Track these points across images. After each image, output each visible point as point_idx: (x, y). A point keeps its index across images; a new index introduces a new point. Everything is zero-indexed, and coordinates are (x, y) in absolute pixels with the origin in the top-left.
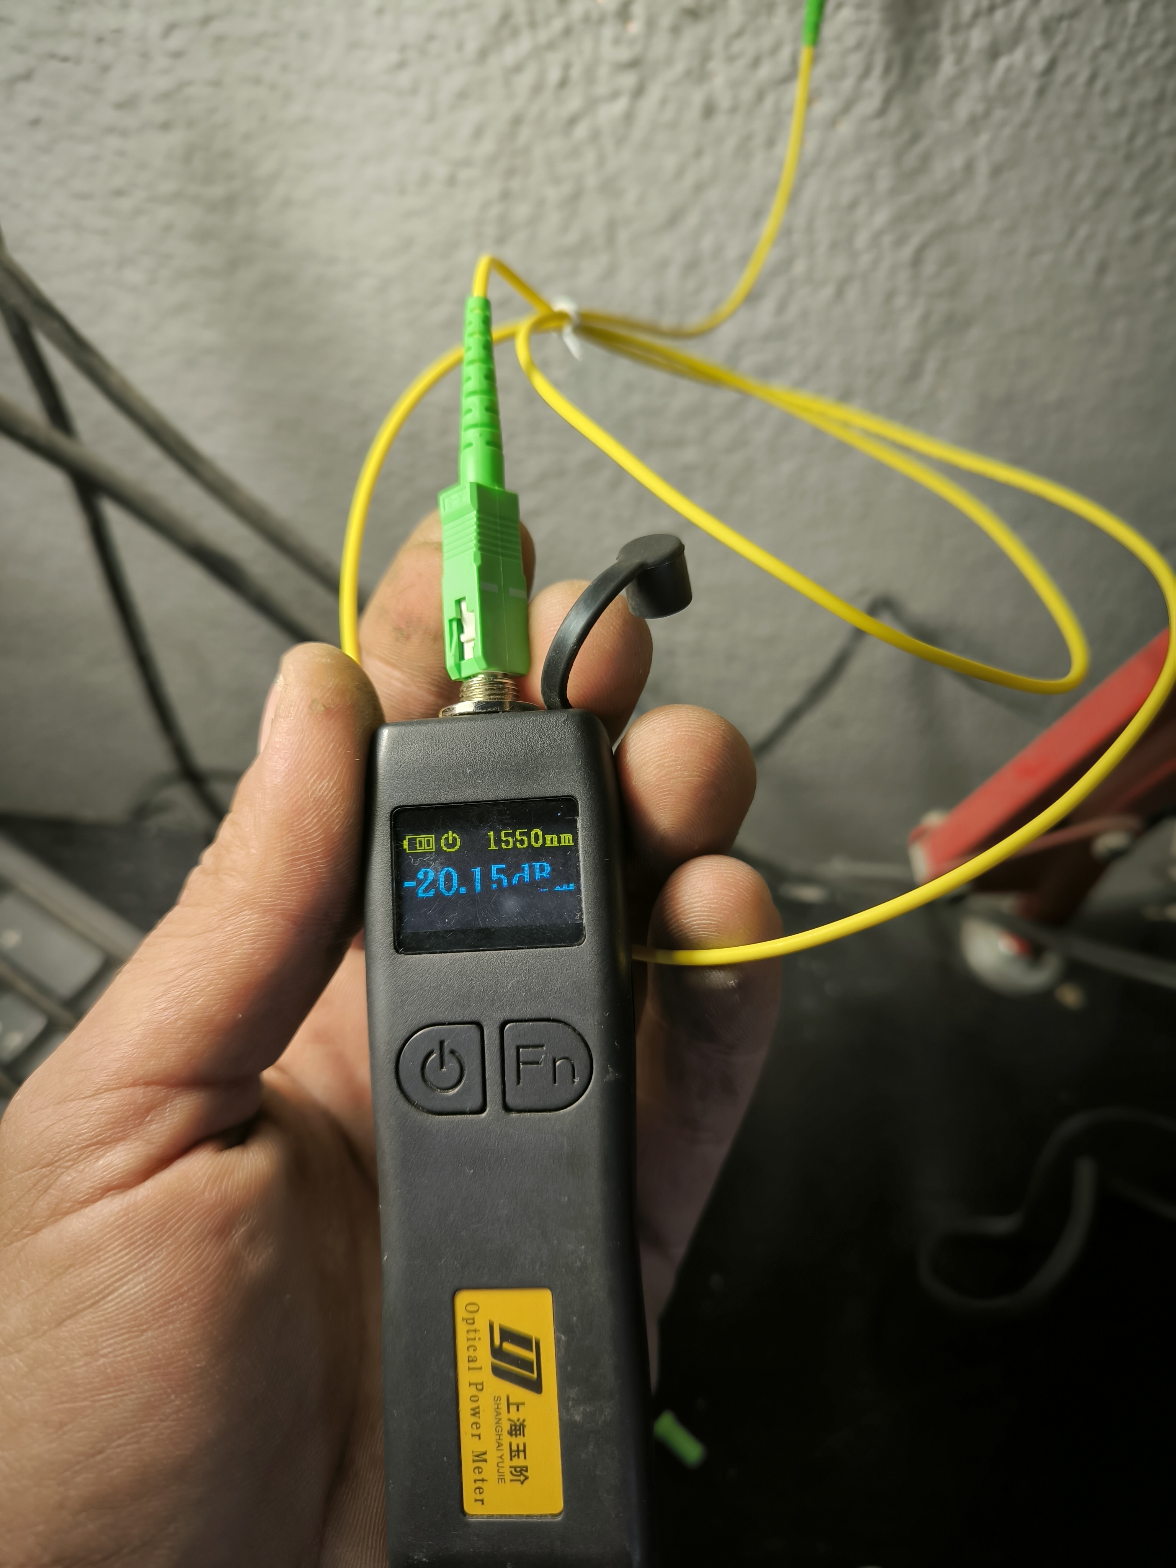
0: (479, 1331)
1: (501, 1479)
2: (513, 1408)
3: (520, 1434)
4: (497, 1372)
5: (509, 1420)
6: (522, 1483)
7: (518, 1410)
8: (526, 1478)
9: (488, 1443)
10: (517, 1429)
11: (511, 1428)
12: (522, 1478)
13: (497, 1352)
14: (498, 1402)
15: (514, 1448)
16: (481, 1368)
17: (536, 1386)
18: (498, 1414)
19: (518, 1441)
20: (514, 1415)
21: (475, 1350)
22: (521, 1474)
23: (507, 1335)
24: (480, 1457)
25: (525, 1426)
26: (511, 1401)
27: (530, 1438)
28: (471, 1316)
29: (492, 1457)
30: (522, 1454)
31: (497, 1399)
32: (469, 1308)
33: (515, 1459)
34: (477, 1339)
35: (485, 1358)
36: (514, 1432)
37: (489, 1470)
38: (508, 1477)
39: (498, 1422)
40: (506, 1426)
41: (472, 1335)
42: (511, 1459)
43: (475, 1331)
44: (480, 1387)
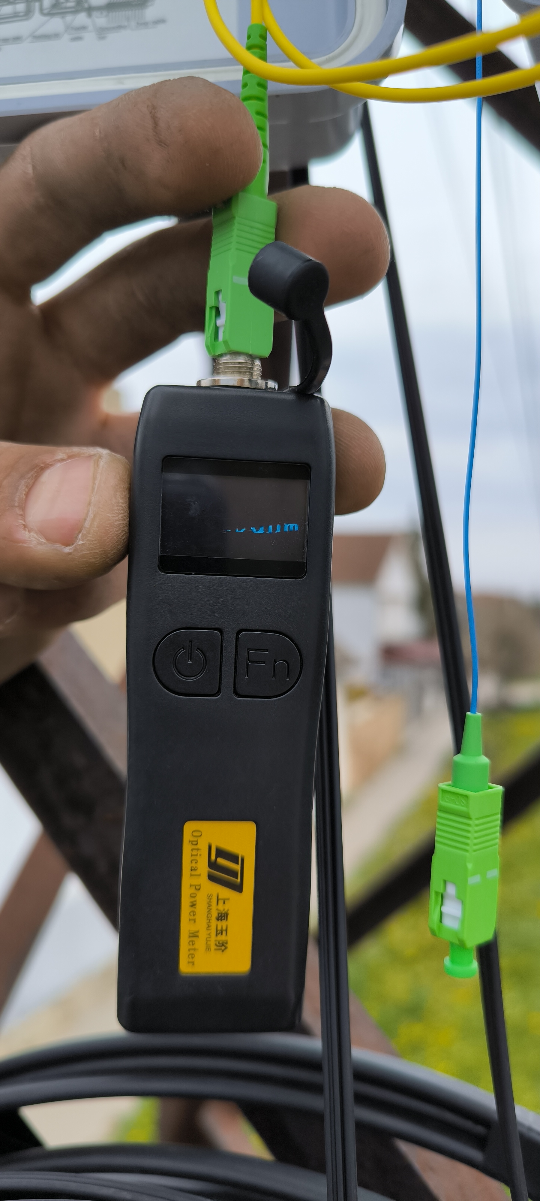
0: (200, 849)
1: (208, 948)
2: (221, 902)
3: (224, 919)
4: (211, 878)
5: (217, 909)
6: (223, 951)
7: (224, 903)
8: (226, 948)
9: (201, 925)
10: (222, 917)
11: (218, 915)
12: (223, 948)
13: (212, 865)
14: (210, 898)
15: (219, 928)
16: (200, 875)
17: (239, 888)
18: (210, 905)
19: (222, 924)
20: (221, 907)
21: (196, 863)
22: (222, 946)
23: (221, 853)
24: (194, 935)
25: (228, 914)
26: (220, 897)
27: (231, 923)
28: (196, 839)
29: (203, 935)
30: (224, 933)
31: (209, 897)
32: (195, 834)
33: (219, 936)
34: (199, 855)
35: (204, 869)
36: (220, 918)
37: (200, 943)
38: (213, 947)
39: (209, 911)
40: (215, 914)
41: (195, 853)
42: (217, 935)
43: (198, 849)
44: (198, 887)
